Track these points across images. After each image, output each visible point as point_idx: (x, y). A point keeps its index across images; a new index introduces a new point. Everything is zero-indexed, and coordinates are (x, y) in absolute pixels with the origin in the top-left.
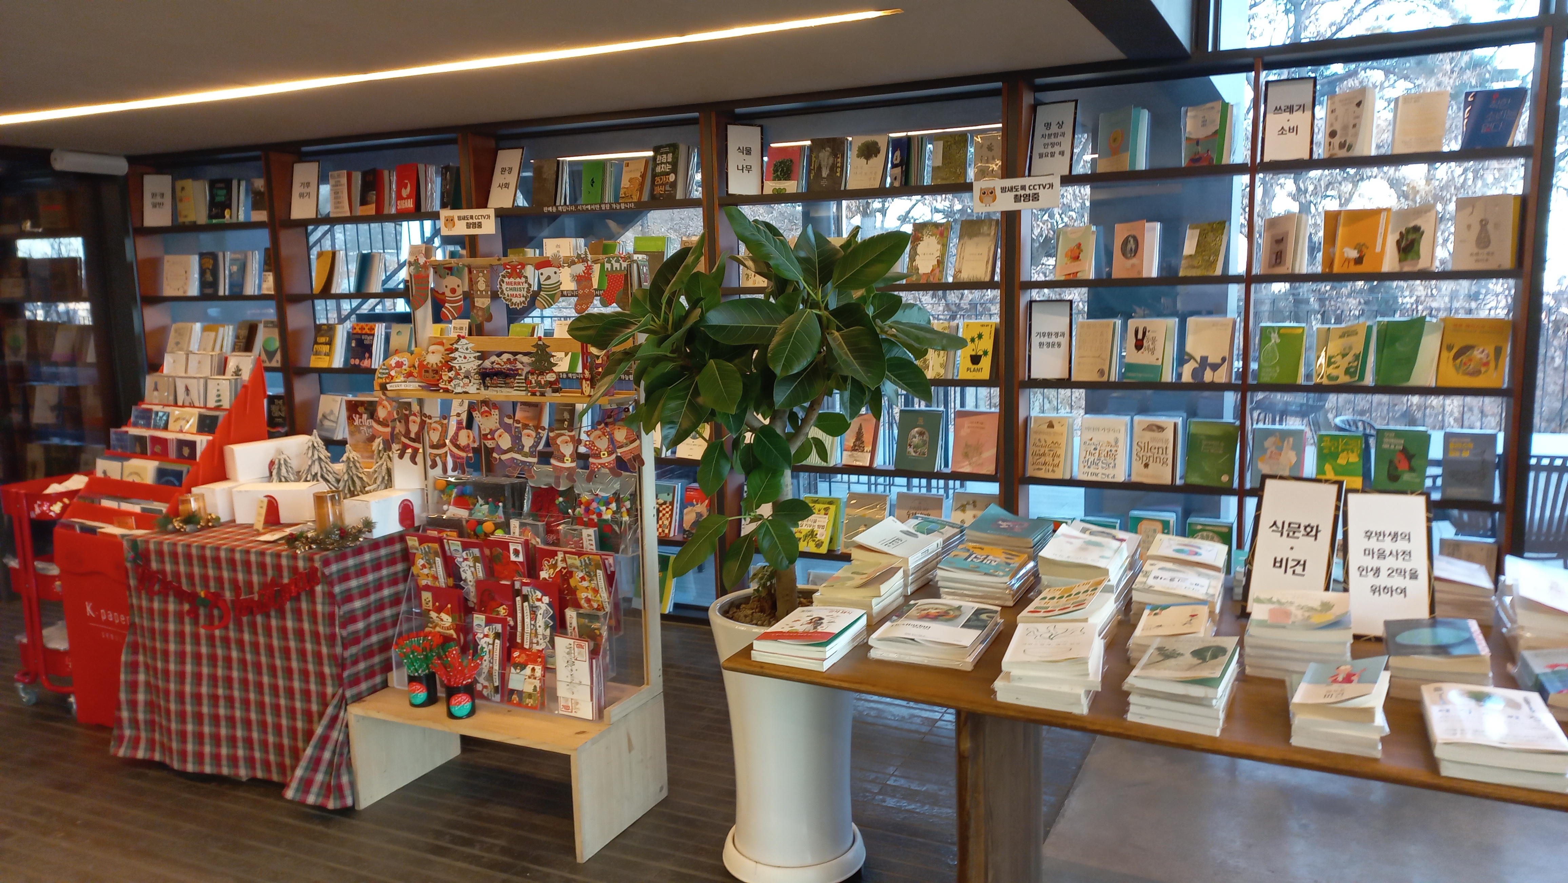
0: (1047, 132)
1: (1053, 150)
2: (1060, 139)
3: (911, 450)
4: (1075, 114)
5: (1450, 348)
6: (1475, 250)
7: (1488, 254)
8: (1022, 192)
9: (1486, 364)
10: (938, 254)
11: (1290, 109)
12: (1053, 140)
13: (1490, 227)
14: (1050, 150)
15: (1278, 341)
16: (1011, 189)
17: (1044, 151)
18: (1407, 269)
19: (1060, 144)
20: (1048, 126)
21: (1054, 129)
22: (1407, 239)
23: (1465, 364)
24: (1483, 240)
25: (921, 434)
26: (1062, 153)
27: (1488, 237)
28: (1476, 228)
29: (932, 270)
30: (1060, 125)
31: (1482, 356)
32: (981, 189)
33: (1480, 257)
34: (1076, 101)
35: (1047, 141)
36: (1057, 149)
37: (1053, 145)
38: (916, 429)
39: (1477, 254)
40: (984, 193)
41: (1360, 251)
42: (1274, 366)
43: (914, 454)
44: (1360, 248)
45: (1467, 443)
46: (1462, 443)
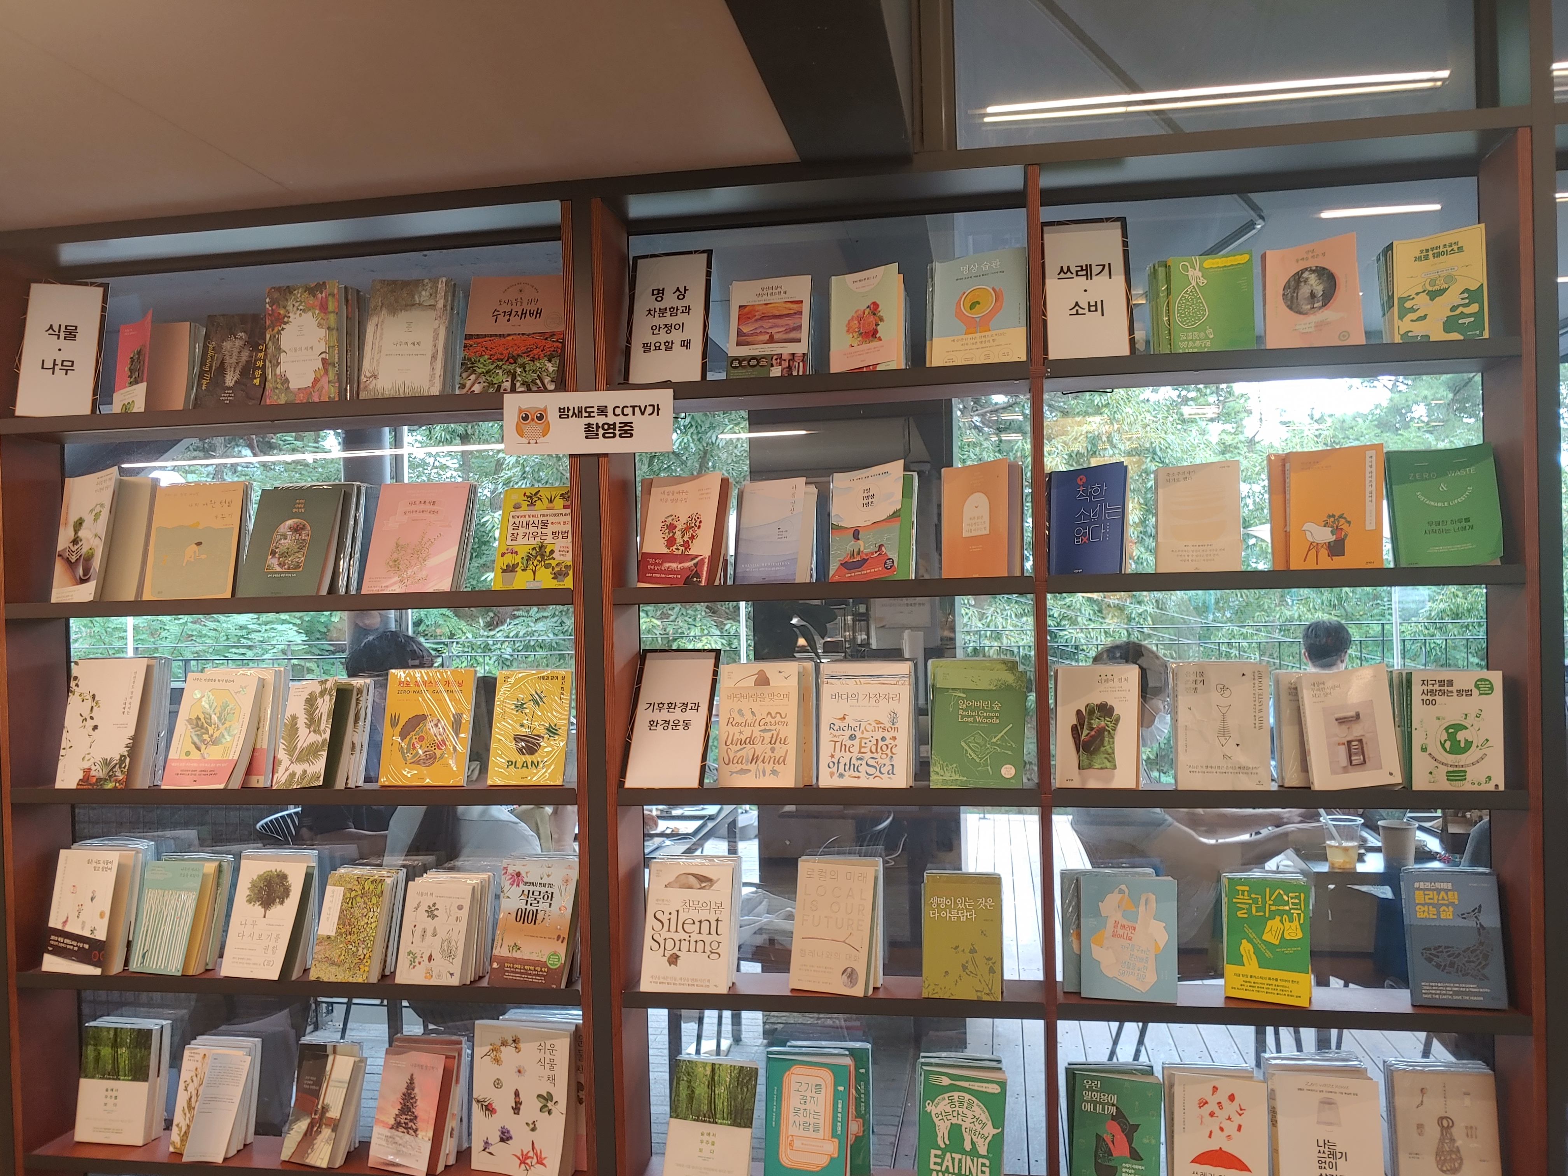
0: (658, 306)
1: (669, 338)
2: (680, 318)
4: (709, 274)
8: (601, 420)
11: (1086, 271)
12: (668, 320)
14: (663, 337)
16: (578, 413)
17: (653, 339)
19: (681, 327)
20: (659, 294)
21: (670, 300)
26: (686, 344)
30: (681, 293)
32: (520, 411)
34: (709, 253)
35: (657, 321)
36: (676, 336)
37: (669, 328)
40: (526, 418)
41: (1337, 530)
45: (1447, 891)
46: (1439, 891)
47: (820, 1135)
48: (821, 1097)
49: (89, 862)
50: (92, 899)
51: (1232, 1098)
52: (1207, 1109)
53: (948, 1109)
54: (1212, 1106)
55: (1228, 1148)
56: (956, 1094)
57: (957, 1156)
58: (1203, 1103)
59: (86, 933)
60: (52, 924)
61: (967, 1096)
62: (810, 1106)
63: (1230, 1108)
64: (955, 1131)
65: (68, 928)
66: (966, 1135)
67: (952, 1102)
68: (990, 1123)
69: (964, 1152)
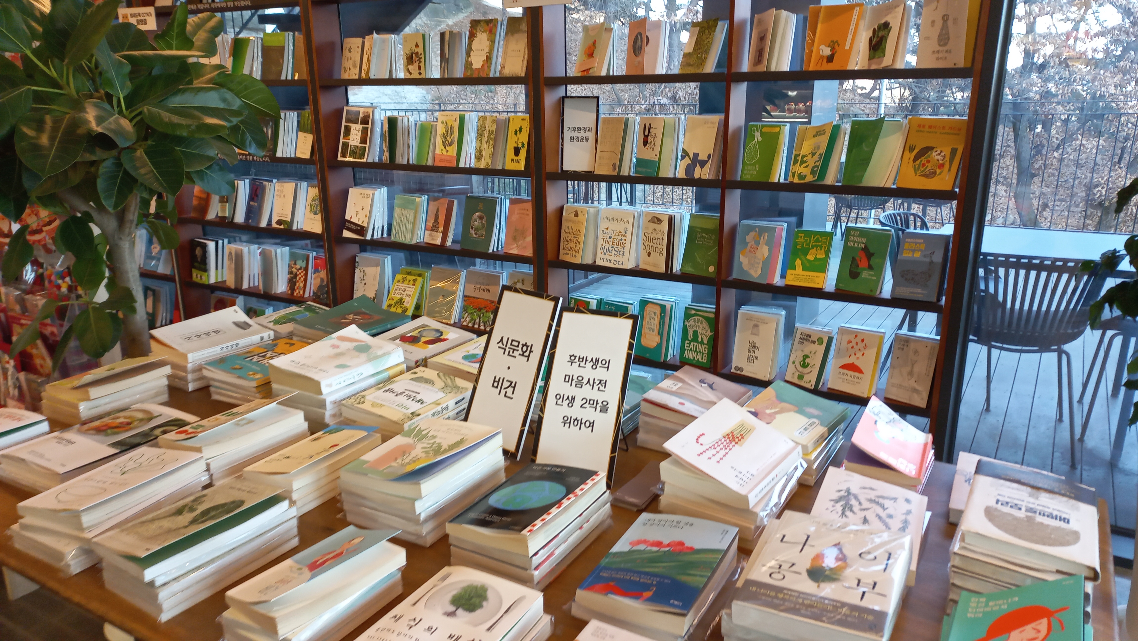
3: (472, 232)
5: (912, 149)
6: (937, 48)
7: (947, 51)
9: (941, 166)
10: (487, 50)
13: (950, 23)
15: (760, 139)
18: (874, 67)
22: (878, 37)
23: (924, 165)
24: (944, 38)
25: (481, 218)
27: (948, 34)
28: (939, 24)
29: (483, 66)
31: (939, 157)
33: (940, 55)
38: (477, 214)
39: (938, 52)
41: (833, 49)
42: (754, 165)
43: (475, 236)
44: (833, 45)
45: (920, 243)
46: (916, 243)
47: (654, 333)
48: (656, 317)
49: (361, 194)
50: (362, 209)
51: (863, 340)
52: (851, 345)
53: (693, 324)
54: (853, 344)
55: (857, 363)
56: (697, 318)
57: (695, 344)
58: (850, 342)
59: (360, 223)
60: (346, 218)
61: (701, 319)
62: (652, 321)
63: (861, 345)
64: (695, 333)
65: (352, 220)
66: (699, 335)
67: (695, 321)
68: (709, 330)
69: (697, 341)
